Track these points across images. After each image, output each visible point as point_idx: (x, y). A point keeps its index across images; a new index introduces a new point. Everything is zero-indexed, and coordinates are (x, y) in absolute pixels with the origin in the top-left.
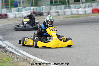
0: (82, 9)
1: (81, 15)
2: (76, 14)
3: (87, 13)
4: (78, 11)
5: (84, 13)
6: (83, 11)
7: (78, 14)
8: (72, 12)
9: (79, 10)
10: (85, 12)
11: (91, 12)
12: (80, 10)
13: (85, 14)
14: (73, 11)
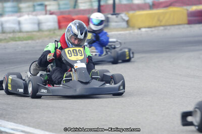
0: (31, 17)
1: (27, 32)
2: (14, 32)
3: (45, 27)
4: (19, 23)
5: (36, 27)
6: (34, 23)
7: (20, 31)
8: (2, 25)
9: (22, 19)
10: (39, 24)
11: (56, 25)
12: (26, 20)
13: (40, 30)
14: (6, 22)
